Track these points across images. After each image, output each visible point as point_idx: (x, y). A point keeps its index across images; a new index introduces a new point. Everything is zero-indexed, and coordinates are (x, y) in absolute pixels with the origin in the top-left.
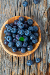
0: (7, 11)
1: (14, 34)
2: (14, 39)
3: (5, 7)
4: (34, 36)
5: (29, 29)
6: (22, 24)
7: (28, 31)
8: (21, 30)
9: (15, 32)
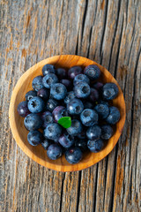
0: (51, 47)
1: (55, 100)
2: (47, 113)
3: (46, 37)
4: (99, 134)
5: (97, 107)
6: (86, 85)
7: (91, 113)
8: (77, 101)
9: (58, 96)
